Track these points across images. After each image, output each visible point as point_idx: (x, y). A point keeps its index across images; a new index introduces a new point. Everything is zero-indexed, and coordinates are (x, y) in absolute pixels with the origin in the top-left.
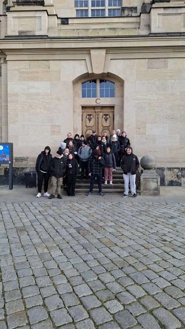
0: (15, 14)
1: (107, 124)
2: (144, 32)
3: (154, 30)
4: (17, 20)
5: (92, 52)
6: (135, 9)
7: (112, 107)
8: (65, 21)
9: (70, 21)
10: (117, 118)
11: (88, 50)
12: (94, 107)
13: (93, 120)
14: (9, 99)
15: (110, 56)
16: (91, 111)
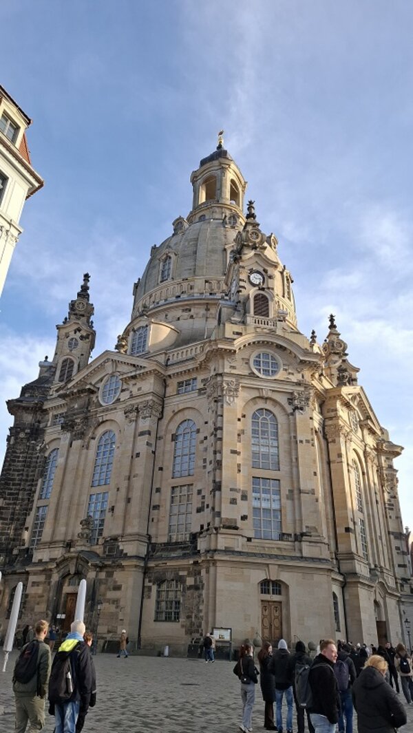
0: (223, 536)
1: (277, 614)
2: (298, 555)
3: (305, 554)
4: (223, 540)
5: (270, 566)
6: (289, 535)
7: (280, 602)
8: (249, 540)
9: (252, 540)
10: (284, 611)
11: (268, 565)
12: (269, 602)
13: (267, 610)
14: (217, 593)
15: (280, 569)
16: (266, 604)
